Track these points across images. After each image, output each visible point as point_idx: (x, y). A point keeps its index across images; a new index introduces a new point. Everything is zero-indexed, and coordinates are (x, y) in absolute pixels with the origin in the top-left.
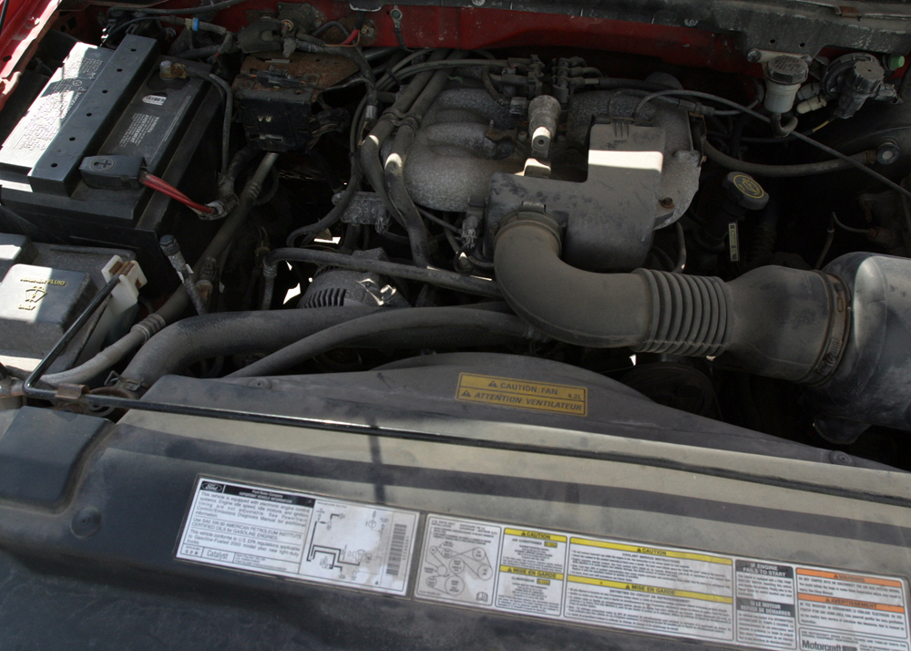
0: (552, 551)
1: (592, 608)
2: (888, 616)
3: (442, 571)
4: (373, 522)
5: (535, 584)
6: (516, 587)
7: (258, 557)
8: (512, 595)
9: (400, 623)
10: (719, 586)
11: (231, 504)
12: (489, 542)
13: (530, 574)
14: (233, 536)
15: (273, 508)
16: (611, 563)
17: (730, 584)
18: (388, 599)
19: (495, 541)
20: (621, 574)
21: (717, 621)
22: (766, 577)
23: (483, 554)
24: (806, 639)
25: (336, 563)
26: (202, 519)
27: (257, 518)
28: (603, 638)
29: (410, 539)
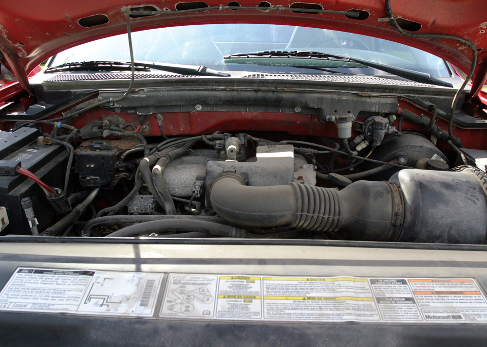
0: (251, 285)
1: (282, 312)
2: (472, 297)
3: (179, 301)
4: (132, 280)
5: (242, 302)
6: (230, 305)
7: (49, 304)
8: (227, 310)
9: (148, 336)
10: (363, 293)
11: (37, 278)
12: (210, 284)
13: (238, 297)
14: (34, 295)
15: (65, 278)
16: (291, 288)
17: (369, 291)
18: (140, 320)
19: (214, 284)
20: (299, 292)
21: (367, 311)
22: (391, 285)
23: (206, 290)
24: (427, 314)
25: (105, 303)
26: (14, 287)
27: (53, 284)
28: (293, 328)
29: (157, 287)
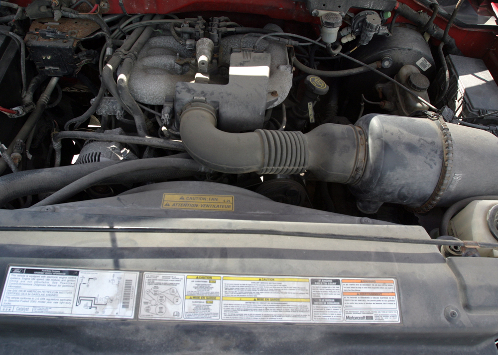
0: (213, 285)
1: (236, 313)
2: (387, 298)
3: (153, 302)
4: (113, 280)
5: (205, 304)
6: (195, 306)
7: (47, 307)
8: (193, 311)
9: (132, 334)
10: (303, 294)
11: (29, 279)
12: (179, 284)
13: (202, 299)
14: (31, 297)
15: (55, 279)
16: (245, 288)
17: (308, 292)
18: (124, 322)
19: (182, 283)
20: (251, 293)
21: (302, 312)
22: (326, 286)
23: (175, 291)
24: (348, 315)
25: (93, 305)
26: (12, 290)
27: (45, 285)
28: (243, 328)
29: (134, 287)
